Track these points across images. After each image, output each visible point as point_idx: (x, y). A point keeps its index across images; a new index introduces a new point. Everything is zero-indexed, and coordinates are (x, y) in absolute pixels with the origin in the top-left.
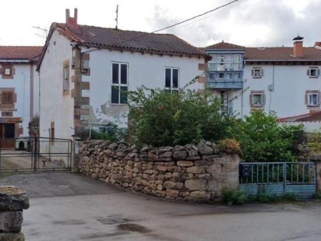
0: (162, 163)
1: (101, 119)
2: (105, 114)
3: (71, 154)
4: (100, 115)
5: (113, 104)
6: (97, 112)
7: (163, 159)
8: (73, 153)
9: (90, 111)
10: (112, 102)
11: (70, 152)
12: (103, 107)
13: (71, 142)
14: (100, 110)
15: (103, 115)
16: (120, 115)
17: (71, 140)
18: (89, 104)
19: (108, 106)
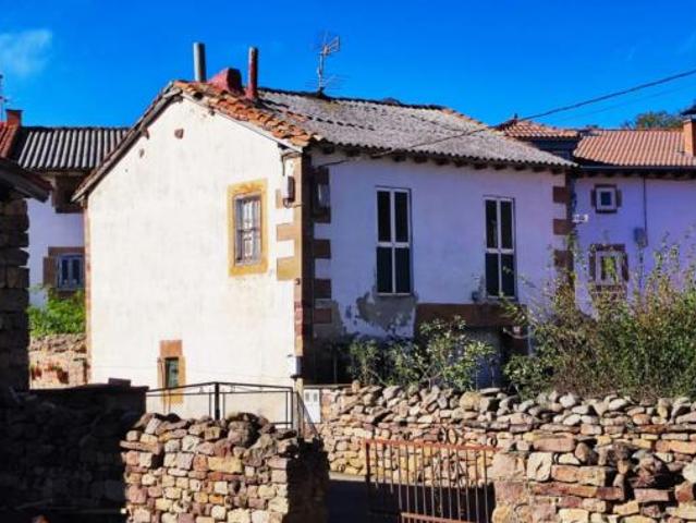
0: (684, 436)
1: (358, 333)
2: (367, 320)
3: (292, 423)
4: (355, 323)
5: (382, 294)
6: (349, 314)
7: (687, 427)
8: (295, 421)
9: (333, 313)
10: (379, 291)
11: (289, 420)
12: (361, 302)
13: (292, 392)
14: (355, 312)
15: (361, 322)
16: (398, 322)
17: (291, 388)
18: (330, 297)
19: (371, 300)
